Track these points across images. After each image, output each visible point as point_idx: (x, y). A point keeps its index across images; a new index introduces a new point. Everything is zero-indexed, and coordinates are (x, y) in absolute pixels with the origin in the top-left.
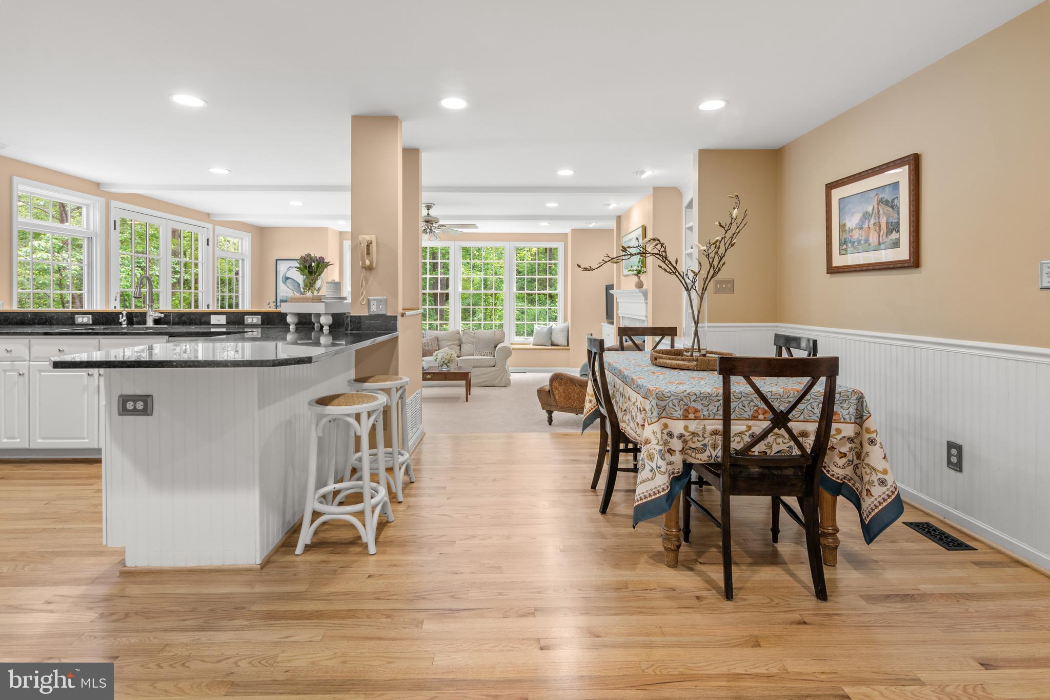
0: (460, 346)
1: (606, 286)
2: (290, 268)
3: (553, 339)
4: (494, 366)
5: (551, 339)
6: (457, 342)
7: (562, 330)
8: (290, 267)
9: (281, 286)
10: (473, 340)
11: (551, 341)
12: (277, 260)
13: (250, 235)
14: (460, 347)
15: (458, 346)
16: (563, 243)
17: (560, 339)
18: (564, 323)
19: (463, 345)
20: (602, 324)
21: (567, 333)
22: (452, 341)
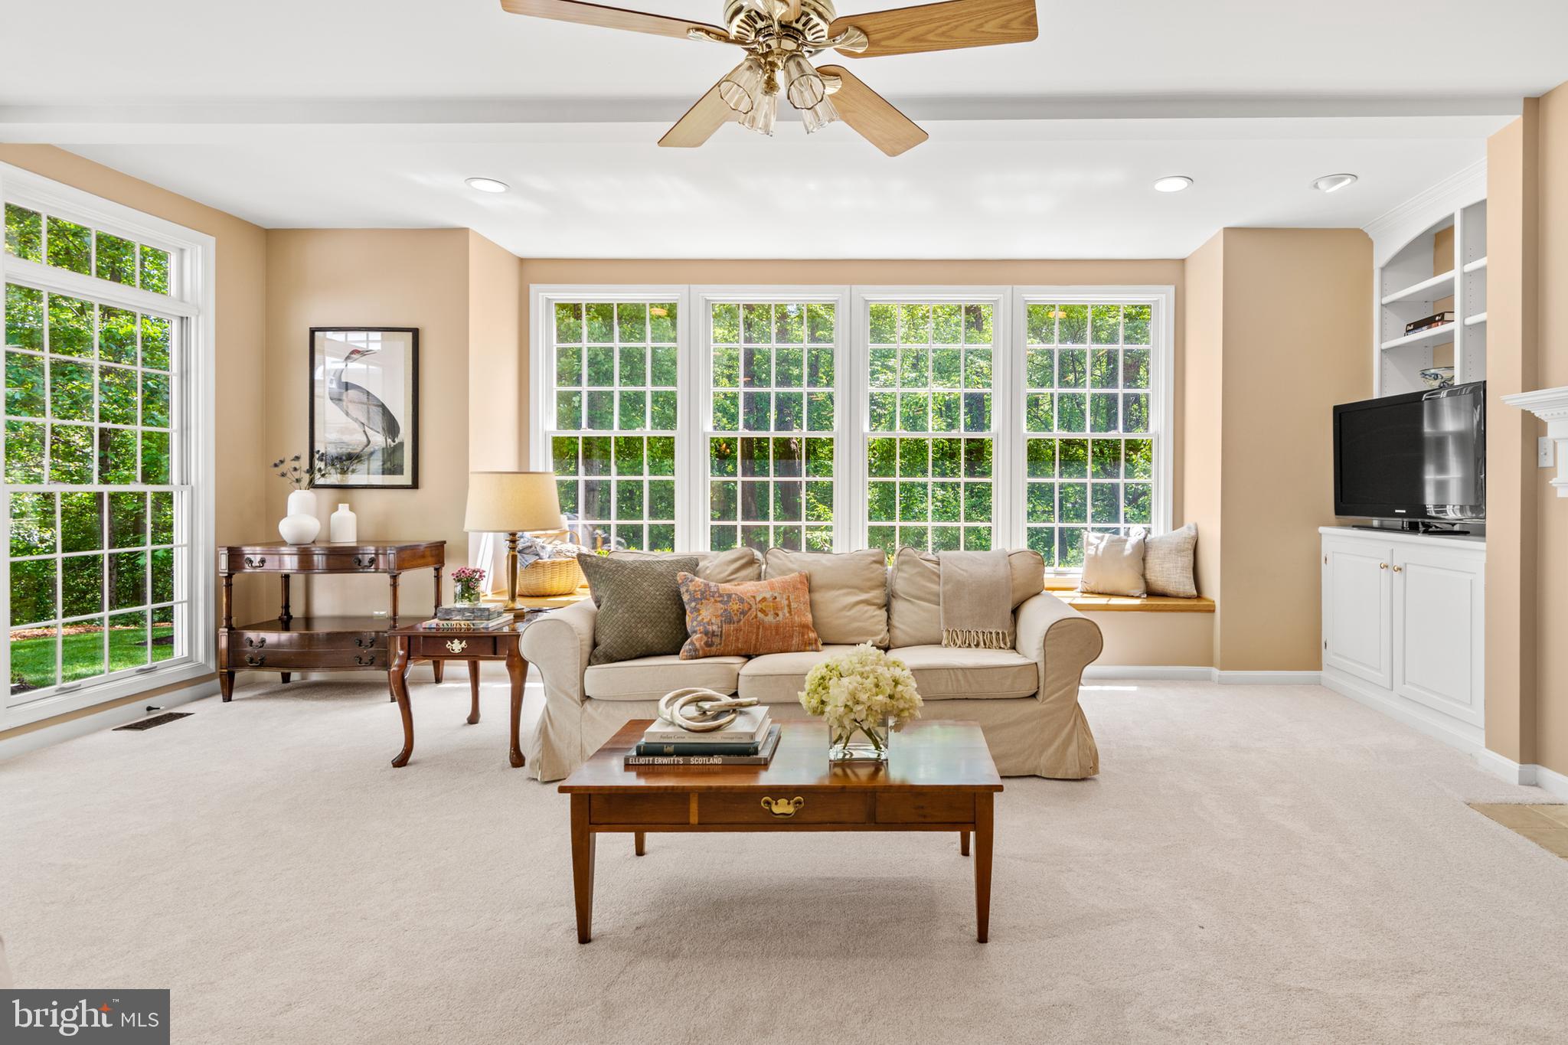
0: (887, 606)
1: (1336, 409)
2: (354, 356)
3: (1148, 576)
4: (1034, 696)
5: (1144, 576)
6: (877, 595)
7: (1179, 551)
8: (353, 352)
9: (326, 409)
10: (934, 587)
11: (1146, 582)
12: (313, 331)
13: (211, 241)
14: (888, 611)
15: (880, 607)
16: (1171, 289)
17: (1171, 575)
18: (1174, 529)
19: (898, 606)
20: (1321, 529)
21: (1191, 557)
22: (862, 590)
